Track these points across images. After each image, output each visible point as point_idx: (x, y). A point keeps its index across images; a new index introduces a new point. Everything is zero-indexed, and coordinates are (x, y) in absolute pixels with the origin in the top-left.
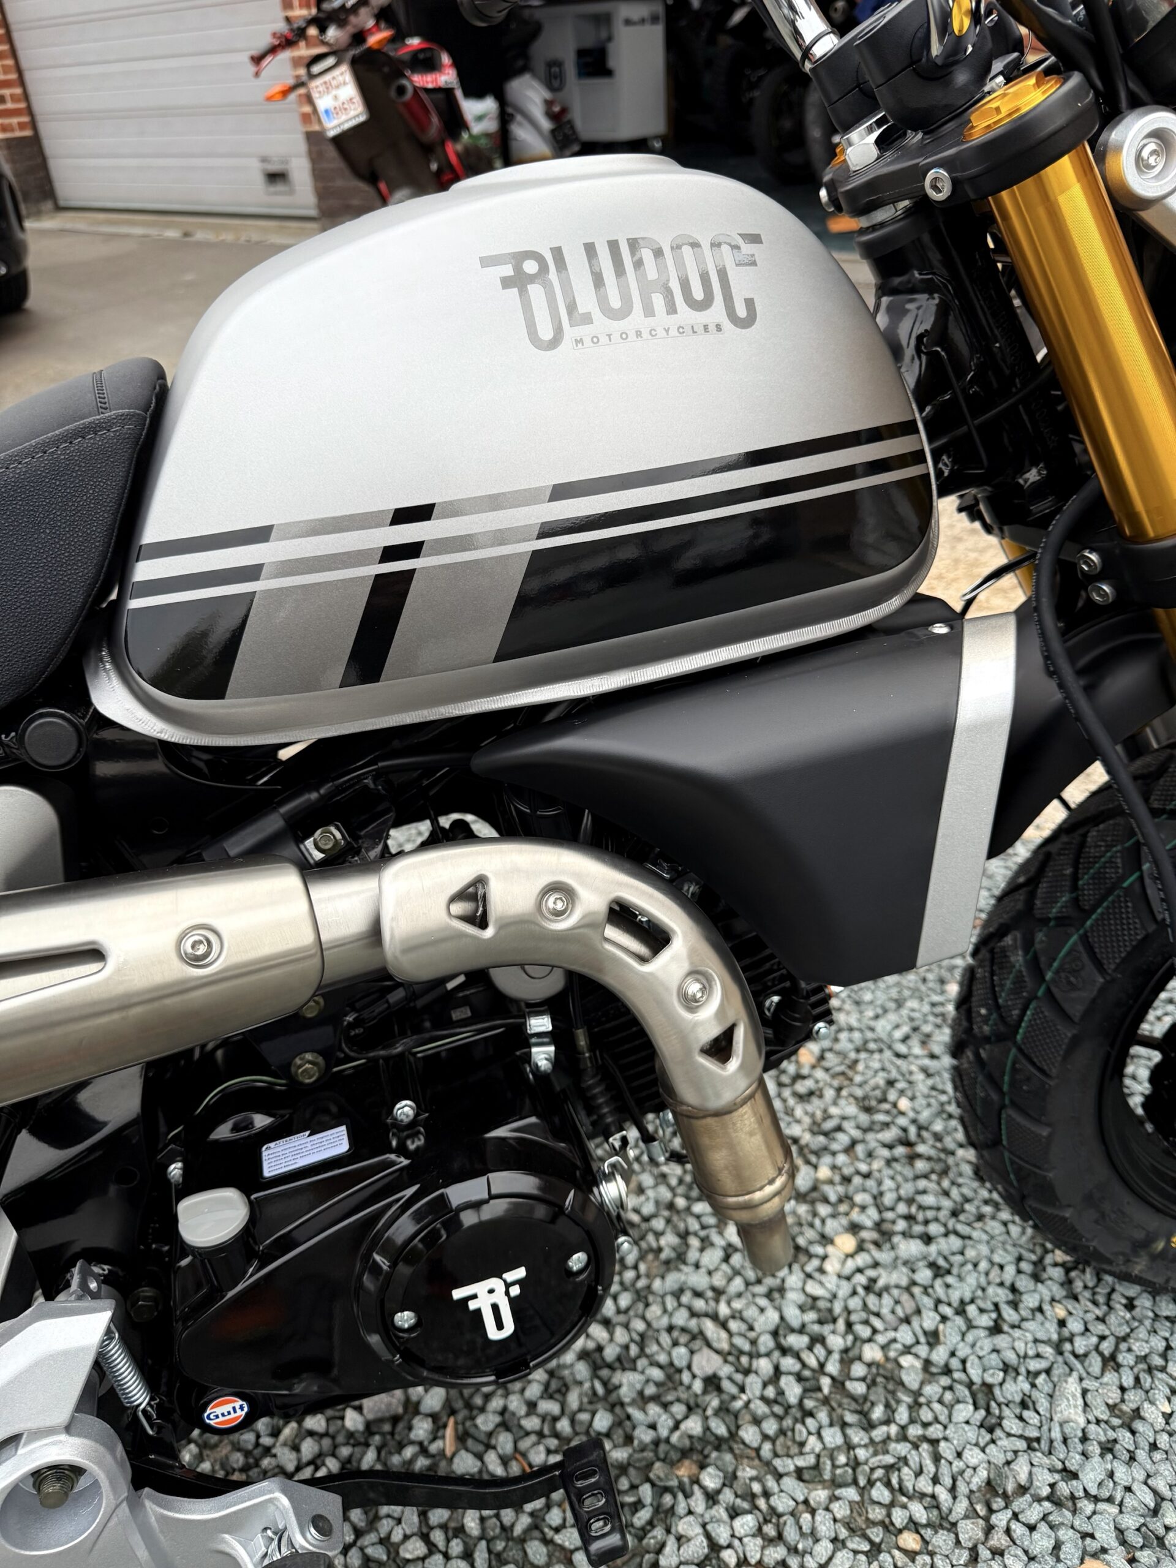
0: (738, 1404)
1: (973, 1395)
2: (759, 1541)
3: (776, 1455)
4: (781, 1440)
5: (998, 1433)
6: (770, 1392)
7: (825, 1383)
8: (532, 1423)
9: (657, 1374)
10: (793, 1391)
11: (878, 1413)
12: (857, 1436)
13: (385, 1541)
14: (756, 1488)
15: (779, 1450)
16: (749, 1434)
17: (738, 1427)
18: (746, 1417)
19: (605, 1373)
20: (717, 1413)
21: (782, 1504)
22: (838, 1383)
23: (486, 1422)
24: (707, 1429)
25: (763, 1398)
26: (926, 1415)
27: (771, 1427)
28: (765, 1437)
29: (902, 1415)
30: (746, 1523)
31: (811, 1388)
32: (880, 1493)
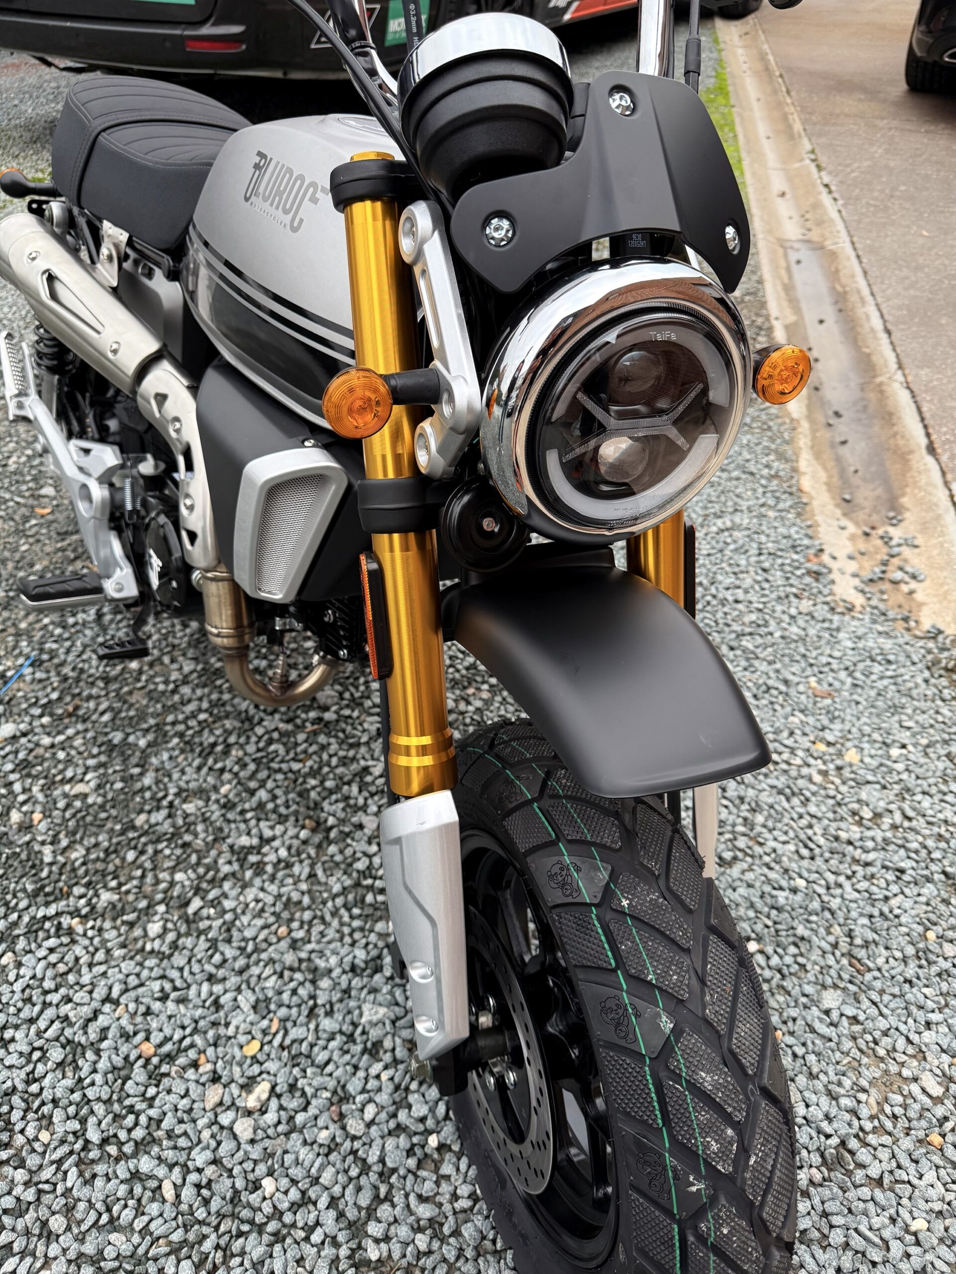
0: (349, 841)
1: (373, 959)
2: (275, 860)
3: (323, 863)
4: (332, 864)
5: (350, 975)
6: (358, 855)
7: (369, 881)
8: (325, 757)
9: (361, 801)
10: (361, 865)
11: (356, 911)
12: (339, 901)
13: (262, 720)
14: (304, 856)
15: (326, 866)
16: (332, 849)
17: (336, 843)
18: (342, 845)
19: (358, 779)
20: (341, 832)
21: (296, 869)
22: (370, 888)
23: (322, 739)
24: (331, 828)
25: (355, 853)
26: (357, 935)
27: (338, 858)
28: (332, 856)
29: (356, 923)
30: (283, 853)
31: (363, 874)
32: (307, 915)
